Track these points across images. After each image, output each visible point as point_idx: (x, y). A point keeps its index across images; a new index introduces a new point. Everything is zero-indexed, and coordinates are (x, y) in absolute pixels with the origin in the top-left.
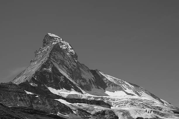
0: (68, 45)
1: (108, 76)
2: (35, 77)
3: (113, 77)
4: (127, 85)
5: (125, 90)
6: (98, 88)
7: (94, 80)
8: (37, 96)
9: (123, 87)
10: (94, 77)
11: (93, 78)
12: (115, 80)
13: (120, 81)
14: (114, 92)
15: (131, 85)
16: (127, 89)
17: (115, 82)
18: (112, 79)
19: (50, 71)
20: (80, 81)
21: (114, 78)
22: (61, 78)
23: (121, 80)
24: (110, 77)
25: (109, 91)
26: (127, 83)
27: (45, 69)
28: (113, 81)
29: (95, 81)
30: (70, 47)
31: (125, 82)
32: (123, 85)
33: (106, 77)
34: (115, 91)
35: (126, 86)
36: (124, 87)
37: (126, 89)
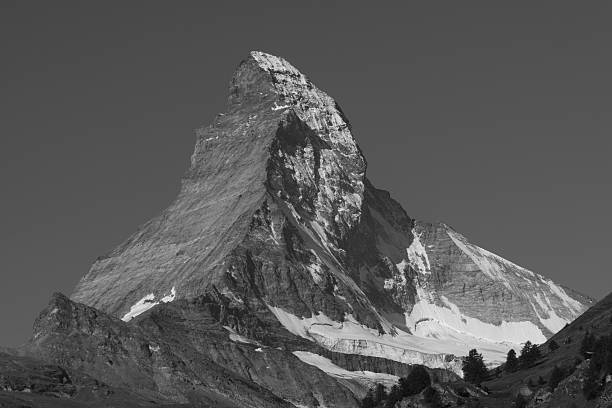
0: (332, 109)
1: (483, 251)
2: (231, 268)
3: (501, 259)
4: (554, 297)
5: (542, 320)
6: (440, 304)
7: (424, 268)
8: (259, 350)
9: (536, 303)
10: (426, 256)
11: (424, 258)
12: (508, 270)
13: (531, 278)
14: (500, 323)
15: (571, 300)
16: (552, 314)
17: (506, 284)
18: (497, 267)
19: (276, 246)
20: (372, 270)
21: (505, 261)
22: (312, 272)
23: (532, 273)
24: (490, 258)
25: (478, 318)
26: (555, 288)
27: (259, 236)
28: (500, 276)
29: (427, 270)
30: (337, 119)
31: (550, 283)
32: (538, 298)
33: (474, 258)
34: (504, 322)
35: (548, 302)
36: (538, 307)
37: (546, 317)
